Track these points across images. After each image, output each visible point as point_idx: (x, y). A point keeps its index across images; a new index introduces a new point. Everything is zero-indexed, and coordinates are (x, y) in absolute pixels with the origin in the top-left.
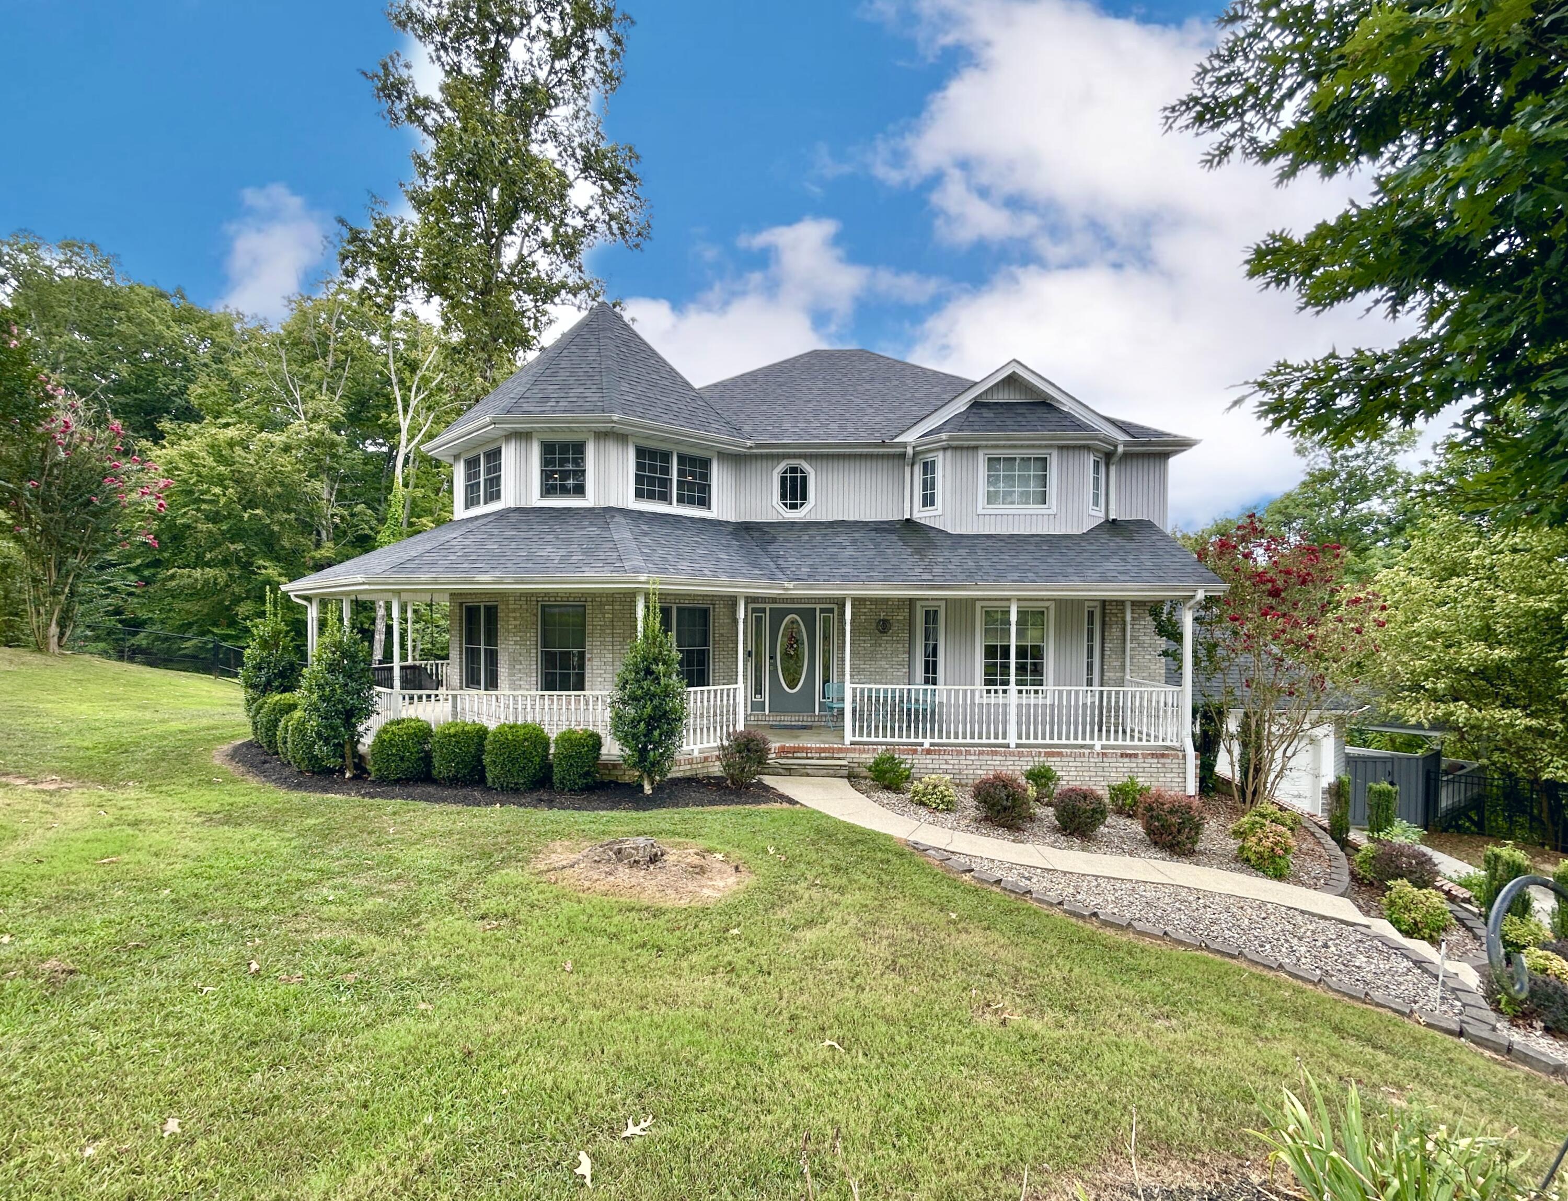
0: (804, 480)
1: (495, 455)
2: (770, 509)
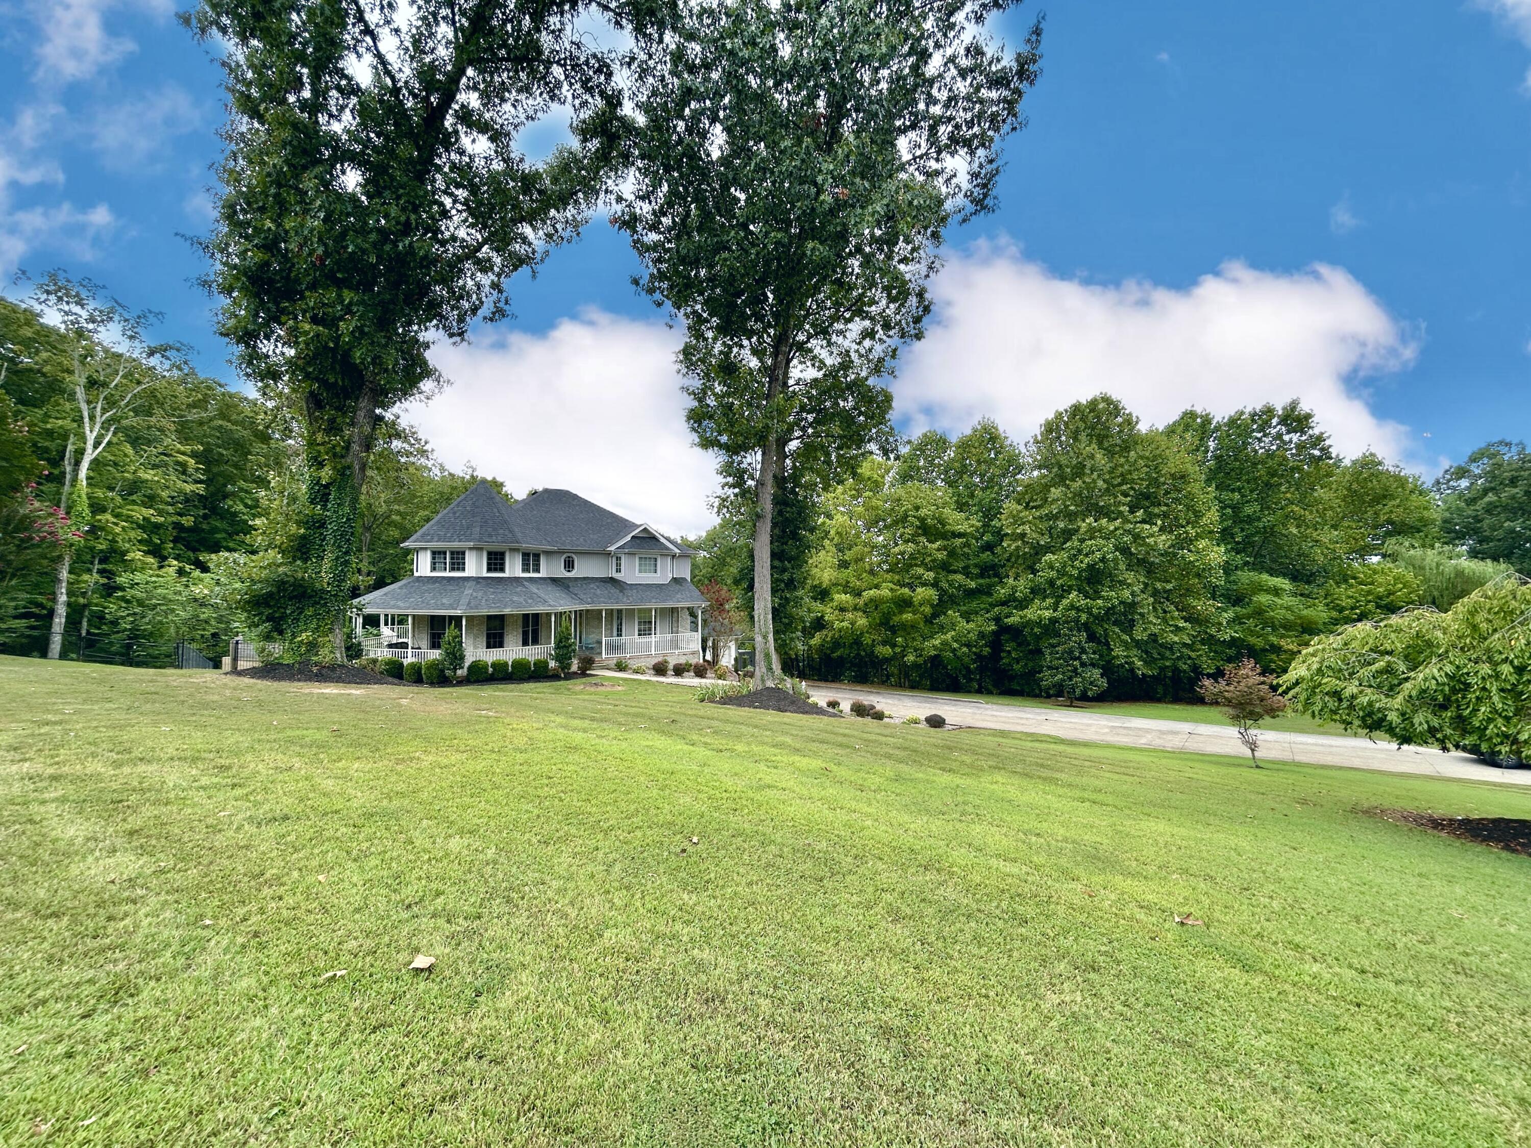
0: (572, 561)
1: (458, 553)
2: (560, 572)
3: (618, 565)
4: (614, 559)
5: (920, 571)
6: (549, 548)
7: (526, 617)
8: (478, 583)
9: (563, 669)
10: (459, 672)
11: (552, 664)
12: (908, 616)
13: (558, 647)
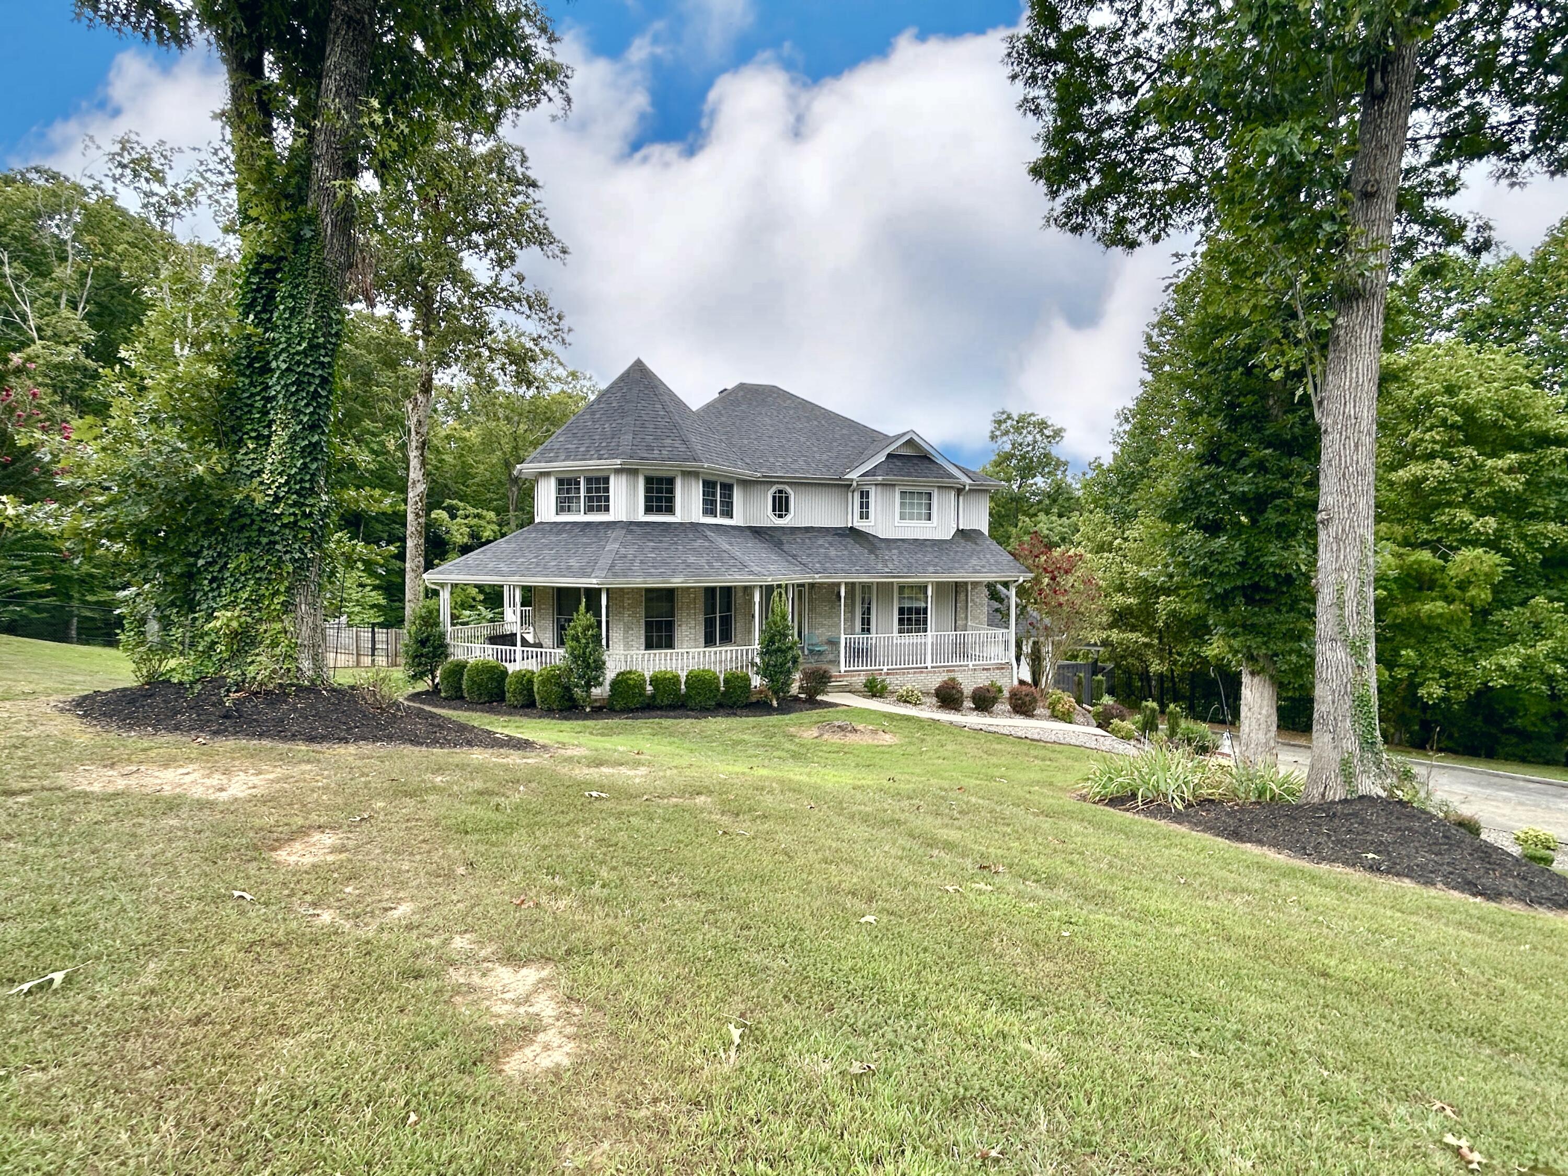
0: (787, 498)
1: (598, 480)
2: (766, 517)
3: (864, 505)
4: (857, 496)
5: (1465, 515)
6: (747, 473)
7: (710, 592)
8: (630, 532)
9: (776, 693)
10: (596, 691)
11: (756, 681)
12: (1433, 607)
13: (766, 652)
